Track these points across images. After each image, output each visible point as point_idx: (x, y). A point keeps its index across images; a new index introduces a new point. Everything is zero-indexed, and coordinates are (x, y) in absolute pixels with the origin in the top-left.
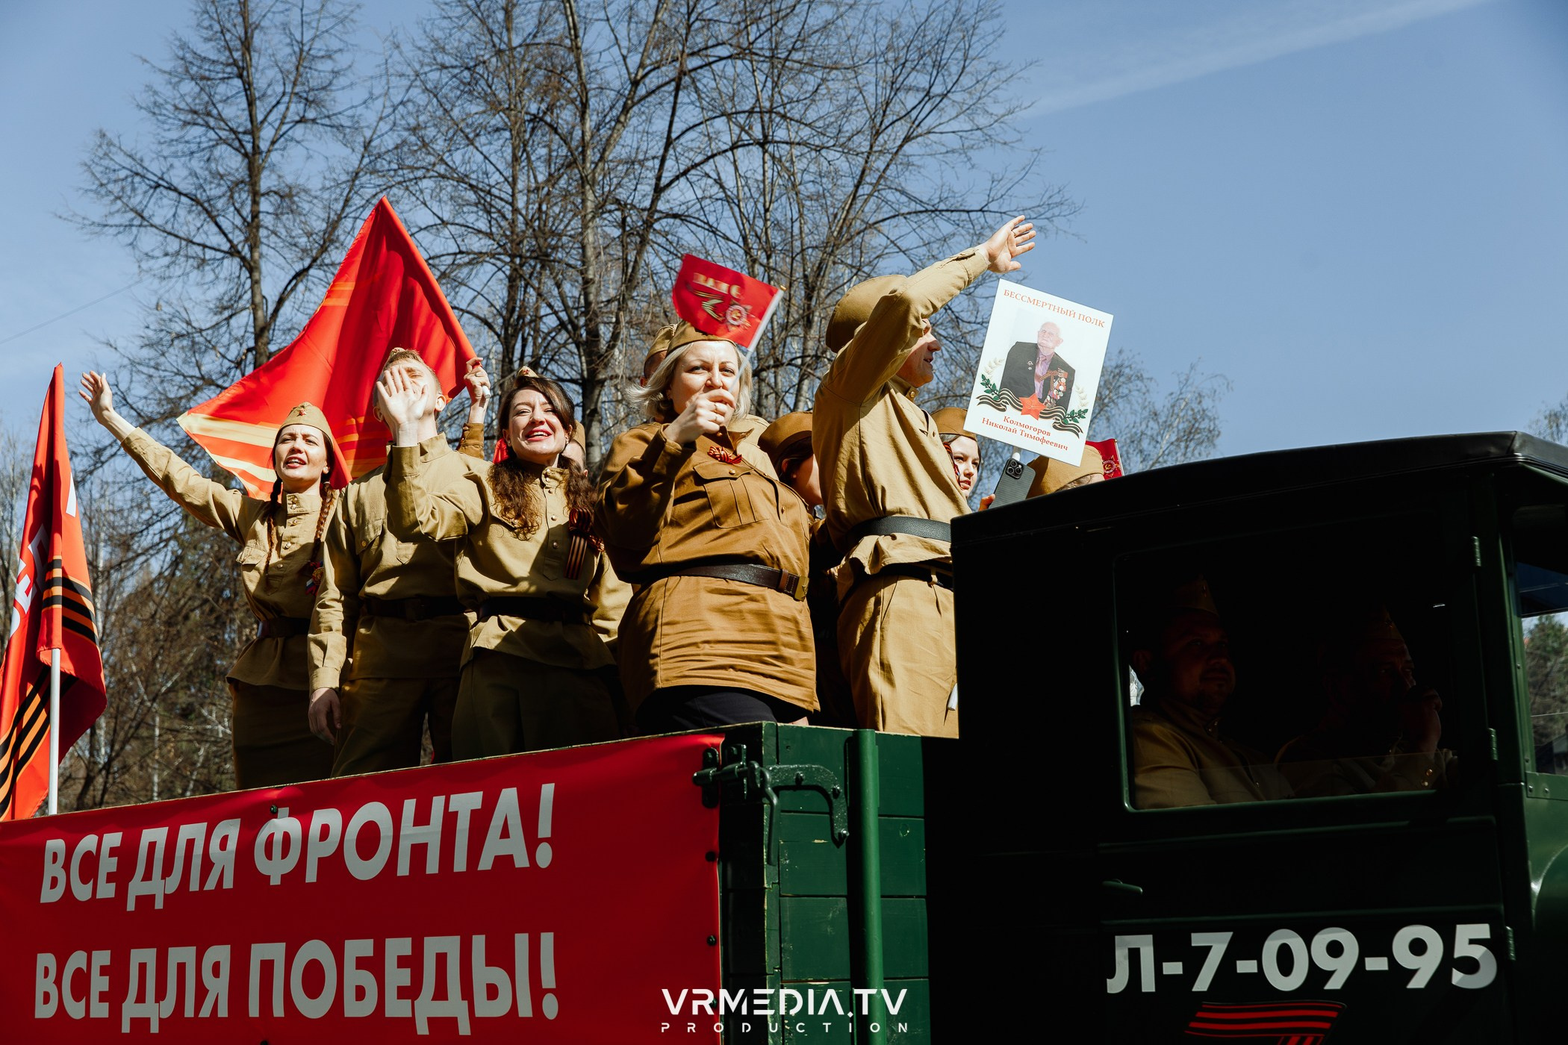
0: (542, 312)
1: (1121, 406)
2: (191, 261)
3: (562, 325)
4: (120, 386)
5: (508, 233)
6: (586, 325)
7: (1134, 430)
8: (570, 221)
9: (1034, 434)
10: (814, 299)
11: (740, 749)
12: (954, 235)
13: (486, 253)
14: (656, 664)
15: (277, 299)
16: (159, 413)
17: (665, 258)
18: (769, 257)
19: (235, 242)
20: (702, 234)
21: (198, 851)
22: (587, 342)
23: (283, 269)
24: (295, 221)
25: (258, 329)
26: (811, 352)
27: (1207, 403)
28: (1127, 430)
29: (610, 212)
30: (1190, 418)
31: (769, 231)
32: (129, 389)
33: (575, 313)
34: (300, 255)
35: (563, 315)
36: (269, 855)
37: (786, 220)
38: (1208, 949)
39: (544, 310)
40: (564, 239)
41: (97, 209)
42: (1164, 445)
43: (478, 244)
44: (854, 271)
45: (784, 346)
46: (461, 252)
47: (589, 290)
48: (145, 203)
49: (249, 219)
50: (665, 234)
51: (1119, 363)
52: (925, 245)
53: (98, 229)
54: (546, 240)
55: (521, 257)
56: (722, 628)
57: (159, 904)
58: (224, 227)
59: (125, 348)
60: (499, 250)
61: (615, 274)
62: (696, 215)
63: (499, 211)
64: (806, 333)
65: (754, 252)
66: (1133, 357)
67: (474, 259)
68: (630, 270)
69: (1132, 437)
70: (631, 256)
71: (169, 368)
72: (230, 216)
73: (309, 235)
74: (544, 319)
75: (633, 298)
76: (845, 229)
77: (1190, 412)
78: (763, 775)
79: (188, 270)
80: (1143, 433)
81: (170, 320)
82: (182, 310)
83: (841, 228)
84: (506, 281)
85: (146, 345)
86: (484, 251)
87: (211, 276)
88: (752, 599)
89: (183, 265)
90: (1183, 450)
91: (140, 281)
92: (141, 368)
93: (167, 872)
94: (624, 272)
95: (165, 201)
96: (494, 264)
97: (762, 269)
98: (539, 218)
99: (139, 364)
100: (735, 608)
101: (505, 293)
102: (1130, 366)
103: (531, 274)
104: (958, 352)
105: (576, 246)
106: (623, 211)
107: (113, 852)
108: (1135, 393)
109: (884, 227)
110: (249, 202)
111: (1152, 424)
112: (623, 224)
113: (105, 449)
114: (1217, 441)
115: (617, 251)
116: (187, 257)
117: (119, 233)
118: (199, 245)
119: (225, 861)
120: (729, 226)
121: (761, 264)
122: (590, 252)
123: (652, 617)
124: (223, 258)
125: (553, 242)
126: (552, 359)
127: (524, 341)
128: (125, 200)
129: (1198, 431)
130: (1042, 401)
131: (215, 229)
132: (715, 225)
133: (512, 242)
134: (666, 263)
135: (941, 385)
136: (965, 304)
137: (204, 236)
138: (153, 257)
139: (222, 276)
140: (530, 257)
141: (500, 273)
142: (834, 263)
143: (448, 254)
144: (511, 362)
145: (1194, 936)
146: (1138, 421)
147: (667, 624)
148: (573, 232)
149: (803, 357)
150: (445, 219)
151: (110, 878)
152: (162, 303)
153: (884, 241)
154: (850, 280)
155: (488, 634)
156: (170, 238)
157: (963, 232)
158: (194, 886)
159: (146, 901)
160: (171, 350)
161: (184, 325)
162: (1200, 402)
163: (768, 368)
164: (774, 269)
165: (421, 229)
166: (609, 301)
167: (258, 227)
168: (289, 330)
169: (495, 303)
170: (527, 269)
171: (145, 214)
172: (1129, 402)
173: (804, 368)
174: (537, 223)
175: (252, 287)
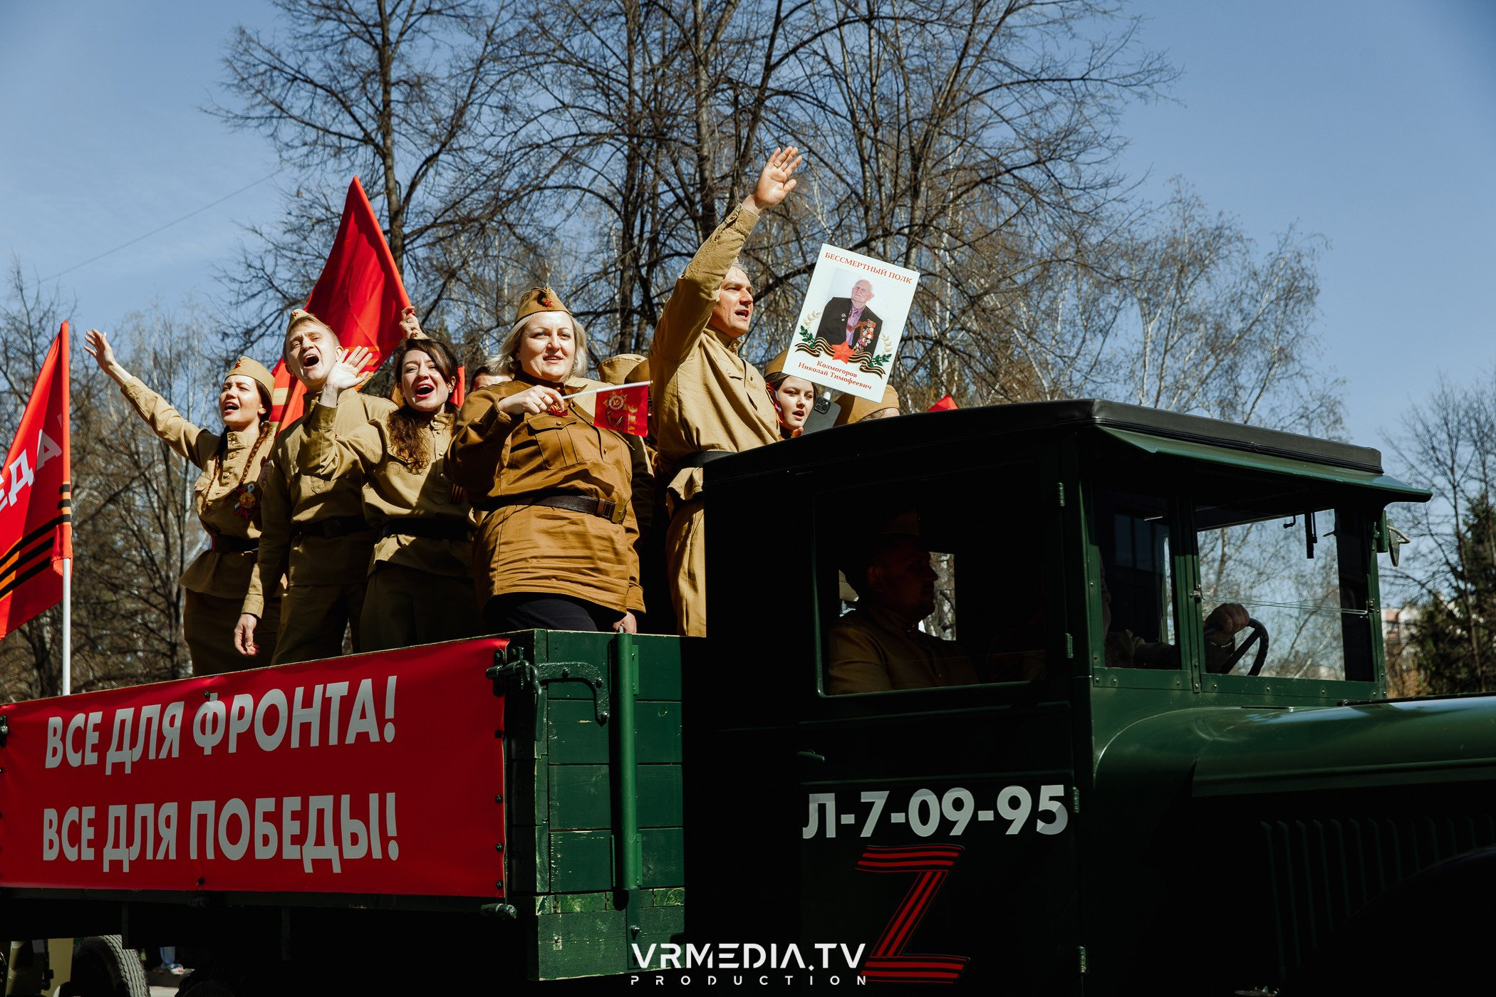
0: (660, 190)
1: (1221, 266)
2: (328, 150)
3: (679, 200)
4: (266, 270)
5: (625, 114)
6: (702, 200)
7: (1234, 290)
8: (685, 100)
9: (843, 375)
10: (920, 170)
11: (518, 651)
12: (1055, 103)
13: (605, 134)
14: (494, 576)
15: (409, 183)
16: (302, 295)
17: (776, 134)
18: (876, 130)
19: (369, 131)
20: (811, 109)
21: (155, 727)
22: (703, 216)
23: (414, 155)
24: (424, 109)
25: (392, 213)
26: (918, 221)
27: (1306, 262)
28: (1227, 290)
29: (723, 90)
30: (1289, 277)
31: (876, 105)
32: (274, 272)
33: (691, 190)
34: (429, 141)
35: (680, 192)
36: (203, 731)
37: (892, 94)
38: (872, 804)
39: (662, 188)
40: (679, 119)
41: (239, 103)
42: (1264, 303)
43: (596, 125)
44: (959, 141)
45: (892, 216)
46: (582, 134)
47: (704, 167)
48: (283, 95)
49: (381, 108)
50: (776, 112)
51: (1219, 224)
52: (1028, 114)
53: (241, 122)
54: (662, 120)
55: (638, 136)
56: (548, 546)
57: (128, 770)
58: (357, 117)
59: (269, 234)
60: (618, 131)
61: (728, 152)
62: (805, 92)
63: (617, 93)
64: (913, 203)
65: (862, 126)
66: (1233, 219)
67: (594, 140)
68: (743, 147)
69: (1232, 296)
70: (744, 132)
71: (311, 251)
72: (363, 106)
73: (437, 121)
74: (662, 196)
75: (746, 174)
76: (949, 101)
77: (1289, 272)
78: (532, 671)
79: (325, 158)
80: (1242, 293)
81: (311, 206)
82: (321, 196)
83: (946, 100)
84: (625, 161)
85: (289, 231)
86: (603, 132)
87: (346, 164)
88: (573, 523)
89: (321, 153)
90: (1283, 309)
91: (282, 170)
92: (285, 252)
93: (133, 744)
94: (738, 149)
95: (303, 93)
96: (612, 145)
97: (870, 142)
98: (655, 99)
99: (283, 248)
100: (559, 530)
101: (624, 172)
102: (1230, 228)
103: (649, 154)
104: (1061, 217)
105: (690, 125)
106: (735, 90)
107: (96, 727)
108: (1235, 254)
109: (988, 98)
110: (381, 92)
111: (1251, 283)
112: (735, 102)
113: (254, 329)
114: (1317, 299)
115: (730, 129)
116: (325, 146)
117: (261, 125)
118: (335, 134)
119: (173, 734)
120: (837, 101)
121: (869, 137)
122: (704, 130)
123: (493, 538)
124: (358, 146)
125: (669, 122)
126: (670, 235)
127: (643, 218)
128: (265, 93)
129: (1297, 289)
130: (851, 347)
131: (349, 119)
132: (824, 101)
133: (630, 122)
134: (777, 139)
135: (1045, 250)
136: (1067, 170)
137: (339, 125)
138: (292, 147)
139: (357, 163)
140: (648, 137)
141: (619, 153)
142: (940, 134)
143: (570, 136)
144: (631, 238)
145: (863, 794)
146: (1238, 281)
147: (504, 544)
148: (687, 112)
149: (911, 226)
150: (566, 102)
151: (94, 748)
152: (302, 190)
153: (987, 112)
154: (955, 151)
155: (387, 549)
156: (308, 128)
157: (1065, 101)
158: (152, 756)
159: (118, 767)
160: (312, 234)
161: (324, 211)
162: (1299, 261)
163: (878, 237)
164: (882, 142)
165: (543, 113)
166: (723, 178)
167: (390, 115)
168: (422, 213)
169: (615, 182)
170: (644, 149)
171: (284, 106)
172: (1229, 263)
173: (912, 236)
174: (653, 104)
175: (385, 173)
